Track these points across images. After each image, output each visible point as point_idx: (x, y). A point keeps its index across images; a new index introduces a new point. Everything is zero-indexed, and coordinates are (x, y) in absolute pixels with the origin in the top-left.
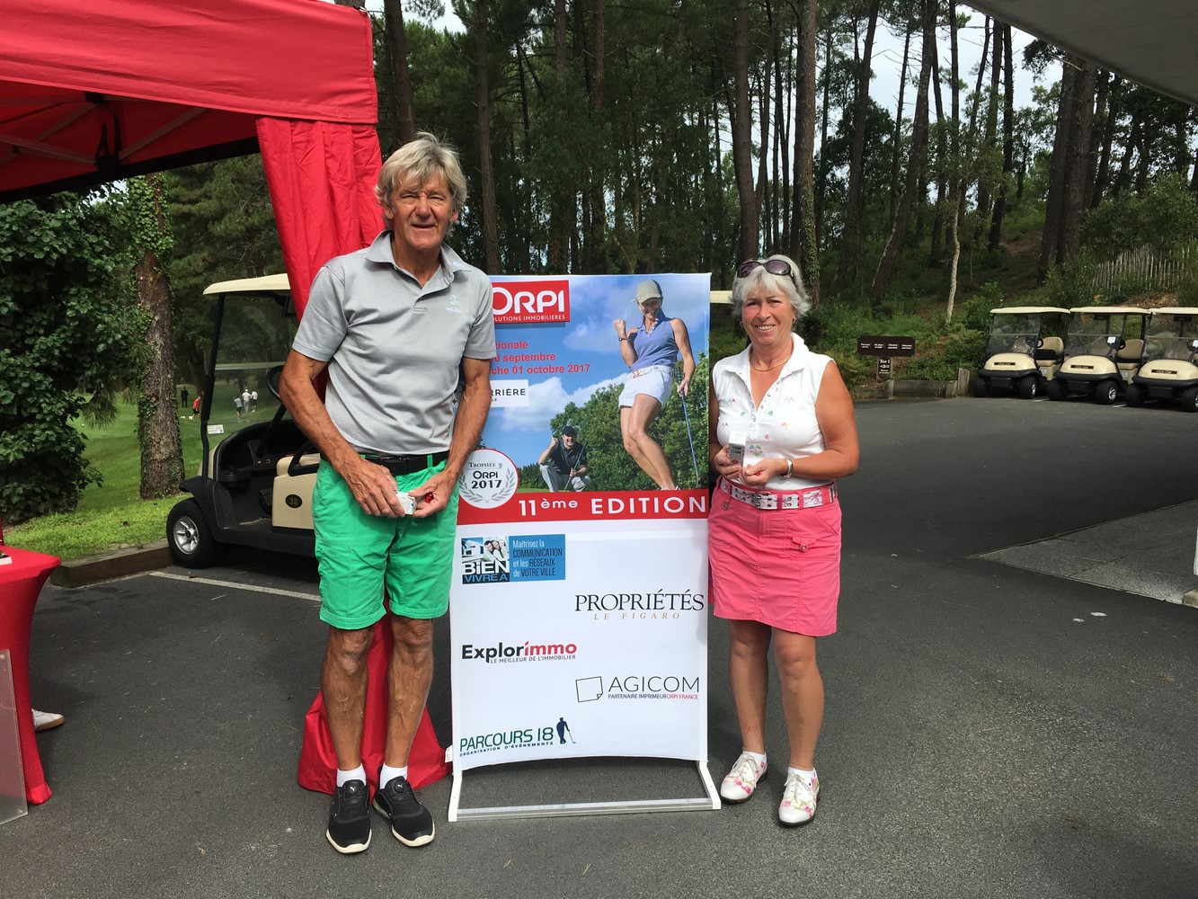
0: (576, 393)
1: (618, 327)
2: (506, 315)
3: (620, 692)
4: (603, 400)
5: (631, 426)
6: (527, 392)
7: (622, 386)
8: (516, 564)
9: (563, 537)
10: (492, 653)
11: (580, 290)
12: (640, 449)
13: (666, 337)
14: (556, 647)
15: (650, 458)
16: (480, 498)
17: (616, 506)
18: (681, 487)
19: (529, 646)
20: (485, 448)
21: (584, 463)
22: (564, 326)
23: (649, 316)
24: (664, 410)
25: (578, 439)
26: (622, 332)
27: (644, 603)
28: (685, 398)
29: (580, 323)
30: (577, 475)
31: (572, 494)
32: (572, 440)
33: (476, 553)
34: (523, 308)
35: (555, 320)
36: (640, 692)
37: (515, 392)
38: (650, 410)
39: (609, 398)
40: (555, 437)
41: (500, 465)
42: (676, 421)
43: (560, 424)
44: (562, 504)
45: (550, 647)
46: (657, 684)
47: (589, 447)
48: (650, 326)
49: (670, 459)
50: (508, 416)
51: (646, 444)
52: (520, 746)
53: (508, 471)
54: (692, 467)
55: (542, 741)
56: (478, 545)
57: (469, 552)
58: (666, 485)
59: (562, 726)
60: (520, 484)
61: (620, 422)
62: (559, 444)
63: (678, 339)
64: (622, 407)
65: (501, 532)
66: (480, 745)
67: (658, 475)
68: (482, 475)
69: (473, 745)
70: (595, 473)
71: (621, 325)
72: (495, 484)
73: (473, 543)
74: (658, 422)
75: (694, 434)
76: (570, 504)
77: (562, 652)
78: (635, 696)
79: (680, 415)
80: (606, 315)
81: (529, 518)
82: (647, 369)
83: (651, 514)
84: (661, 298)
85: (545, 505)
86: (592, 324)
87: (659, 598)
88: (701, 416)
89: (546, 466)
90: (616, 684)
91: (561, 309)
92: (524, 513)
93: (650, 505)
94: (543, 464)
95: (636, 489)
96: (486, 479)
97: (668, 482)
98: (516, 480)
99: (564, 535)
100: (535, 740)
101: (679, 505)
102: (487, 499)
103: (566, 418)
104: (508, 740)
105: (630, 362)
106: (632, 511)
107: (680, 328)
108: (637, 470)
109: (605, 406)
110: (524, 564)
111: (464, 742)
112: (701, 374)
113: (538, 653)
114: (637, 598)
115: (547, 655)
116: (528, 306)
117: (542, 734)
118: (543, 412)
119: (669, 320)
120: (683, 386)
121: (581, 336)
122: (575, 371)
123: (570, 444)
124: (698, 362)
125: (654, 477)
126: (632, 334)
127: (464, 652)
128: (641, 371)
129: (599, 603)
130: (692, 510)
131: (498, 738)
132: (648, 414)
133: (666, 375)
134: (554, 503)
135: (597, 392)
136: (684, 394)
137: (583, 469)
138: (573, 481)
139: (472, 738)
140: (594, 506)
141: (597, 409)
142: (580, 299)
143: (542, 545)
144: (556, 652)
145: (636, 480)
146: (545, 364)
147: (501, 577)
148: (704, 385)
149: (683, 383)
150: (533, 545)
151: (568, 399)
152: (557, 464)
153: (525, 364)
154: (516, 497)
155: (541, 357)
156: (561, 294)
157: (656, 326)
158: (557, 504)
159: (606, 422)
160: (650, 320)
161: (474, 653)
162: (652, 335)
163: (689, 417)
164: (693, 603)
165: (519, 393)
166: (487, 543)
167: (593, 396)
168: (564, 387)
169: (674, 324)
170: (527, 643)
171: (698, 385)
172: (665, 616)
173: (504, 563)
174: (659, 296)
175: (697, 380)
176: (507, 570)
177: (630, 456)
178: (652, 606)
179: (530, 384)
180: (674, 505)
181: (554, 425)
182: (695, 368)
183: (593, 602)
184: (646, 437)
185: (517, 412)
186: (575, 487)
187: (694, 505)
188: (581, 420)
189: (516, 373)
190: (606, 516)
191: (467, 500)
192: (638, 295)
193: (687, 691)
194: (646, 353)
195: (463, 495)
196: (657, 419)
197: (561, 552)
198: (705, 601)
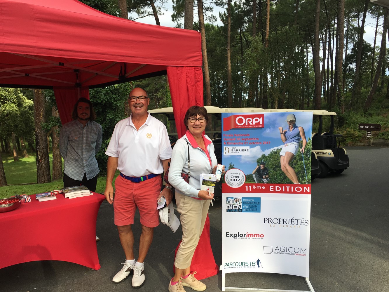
0: (265, 151)
1: (280, 130)
2: (243, 125)
3: (278, 252)
4: (275, 154)
5: (284, 162)
6: (249, 150)
7: (281, 149)
8: (244, 206)
9: (260, 198)
10: (235, 235)
11: (268, 117)
12: (287, 170)
13: (297, 133)
14: (257, 235)
15: (290, 173)
16: (233, 184)
17: (278, 189)
18: (301, 183)
19: (248, 234)
20: (235, 168)
22: (262, 129)
23: (291, 126)
24: (296, 157)
25: (266, 166)
26: (282, 131)
27: (287, 222)
28: (303, 153)
29: (267, 128)
30: (265, 178)
31: (263, 184)
32: (264, 167)
33: (231, 202)
35: (259, 127)
37: (245, 150)
38: (290, 157)
39: (277, 153)
40: (258, 165)
41: (240, 174)
42: (300, 161)
43: (260, 161)
44: (260, 187)
45: (255, 235)
46: (291, 250)
47: (269, 169)
48: (291, 129)
49: (297, 174)
50: (242, 158)
51: (289, 168)
52: (244, 267)
53: (242, 176)
54: (305, 177)
55: (252, 266)
57: (229, 202)
58: (295, 182)
59: (258, 261)
60: (246, 180)
61: (280, 161)
62: (259, 167)
63: (301, 134)
64: (281, 156)
65: (240, 196)
66: (231, 265)
67: (293, 179)
68: (234, 177)
69: (229, 265)
70: (271, 177)
71: (281, 129)
72: (238, 180)
73: (230, 199)
74: (293, 161)
75: (306, 165)
76: (262, 188)
77: (259, 237)
78: (284, 253)
79: (301, 159)
80: (276, 126)
81: (249, 192)
82: (290, 144)
83: (290, 192)
84: (295, 120)
85: (254, 187)
86: (271, 128)
87: (293, 220)
88: (308, 160)
89: (255, 175)
90: (277, 249)
91: (261, 123)
92: (247, 190)
93: (290, 189)
94: (254, 174)
95: (285, 184)
96: (235, 178)
97: (296, 181)
98: (245, 179)
100: (249, 265)
101: (300, 189)
102: (235, 185)
103: (262, 159)
104: (240, 265)
105: (284, 141)
106: (284, 191)
107: (302, 130)
108: (286, 177)
110: (247, 207)
111: (226, 264)
112: (309, 145)
113: (251, 236)
114: (285, 220)
115: (254, 237)
116: (250, 123)
117: (252, 264)
118: (254, 157)
119: (298, 127)
120: (302, 149)
121: (268, 132)
122: (265, 143)
123: (263, 168)
124: (308, 141)
125: (291, 180)
126: (285, 132)
127: (227, 234)
128: (288, 144)
129: (272, 221)
130: (305, 191)
131: (237, 264)
132: (289, 159)
133: (296, 146)
134: (257, 187)
135: (273, 151)
136: (302, 152)
137: (267, 176)
138: (264, 180)
139: (228, 263)
140: (271, 189)
141: (272, 156)
142: (267, 120)
143: (253, 200)
144: (257, 237)
145: (285, 181)
146: (255, 141)
147: (239, 211)
148: (310, 149)
149: (302, 148)
150: (250, 200)
151: (263, 153)
152: (258, 174)
153: (249, 141)
154: (245, 185)
155: (254, 139)
156: (261, 118)
157: (293, 129)
158: (258, 187)
159: (275, 161)
160: (292, 127)
161: (230, 235)
162: (292, 132)
163: (304, 160)
164: (305, 223)
165: (246, 151)
166: (235, 199)
167: (271, 152)
168: (261, 149)
169: (300, 129)
170: (247, 233)
171: (308, 149)
172: (294, 227)
173: (240, 206)
174: (294, 119)
175: (307, 147)
176: (241, 208)
177: (283, 172)
179: (250, 148)
180: (298, 189)
181: (258, 161)
182: (307, 143)
183: (269, 220)
184: (289, 166)
185: (246, 157)
186: (264, 182)
187: (306, 189)
188: (267, 160)
189: (245, 144)
190: (274, 192)
191: (228, 185)
192: (287, 119)
193: (302, 253)
194: (290, 138)
195: (227, 183)
196: (293, 160)
197: (259, 203)
198: (309, 222)
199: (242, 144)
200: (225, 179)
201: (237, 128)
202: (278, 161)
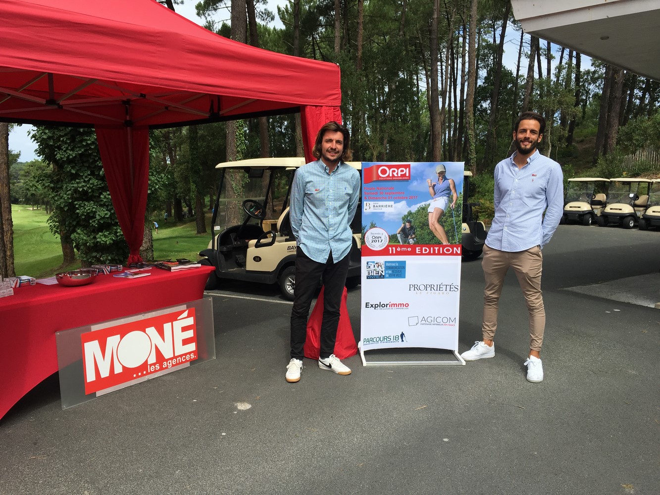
0: (412, 207)
1: (428, 182)
2: (387, 177)
3: (425, 322)
4: (422, 210)
5: (432, 220)
6: (393, 206)
7: (429, 204)
8: (387, 272)
9: (405, 262)
10: (377, 306)
11: (414, 168)
12: (436, 230)
13: (446, 186)
14: (401, 304)
15: (439, 232)
16: (374, 246)
17: (426, 250)
18: (451, 243)
19: (391, 304)
21: (414, 233)
23: (441, 178)
25: (412, 224)
26: (430, 184)
27: (435, 288)
29: (415, 180)
30: (411, 238)
31: (409, 246)
33: (372, 267)
34: (393, 174)
35: (405, 179)
36: (433, 323)
37: (389, 206)
39: (424, 209)
40: (403, 223)
41: (382, 234)
42: (450, 218)
43: (406, 219)
44: (405, 249)
45: (399, 304)
46: (439, 320)
47: (416, 228)
48: (441, 182)
49: (447, 233)
50: (386, 215)
51: (438, 227)
52: (386, 342)
53: (385, 236)
54: (455, 236)
55: (394, 340)
56: (373, 264)
57: (369, 267)
58: (445, 243)
59: (402, 335)
60: (389, 241)
61: (428, 218)
62: (405, 226)
63: (451, 187)
64: (429, 212)
65: (382, 259)
66: (371, 341)
67: (442, 239)
68: (375, 238)
69: (369, 341)
70: (418, 237)
71: (430, 181)
72: (380, 241)
73: (371, 264)
75: (456, 223)
76: (408, 249)
77: (403, 306)
78: (431, 324)
79: (451, 216)
80: (424, 177)
81: (392, 254)
82: (439, 198)
83: (439, 254)
84: (445, 171)
85: (399, 249)
86: (418, 180)
87: (441, 286)
88: (459, 216)
90: (424, 319)
91: (407, 175)
92: (391, 252)
93: (439, 250)
94: (399, 234)
95: (434, 244)
96: (377, 239)
97: (446, 241)
99: (405, 261)
100: (392, 340)
101: (450, 250)
102: (377, 247)
104: (382, 340)
105: (433, 195)
106: (432, 252)
107: (452, 182)
109: (423, 212)
110: (390, 272)
111: (365, 340)
113: (394, 307)
114: (433, 286)
115: (397, 307)
116: (395, 174)
117: (395, 338)
118: (399, 214)
119: (449, 179)
120: (453, 205)
121: (414, 185)
122: (412, 198)
123: (409, 226)
124: (459, 196)
125: (440, 240)
126: (434, 185)
127: (366, 305)
128: (437, 199)
129: (418, 288)
130: (455, 253)
131: (378, 339)
132: (439, 215)
133: (446, 201)
134: (402, 249)
135: (420, 207)
136: (453, 208)
137: (414, 236)
138: (409, 240)
139: (368, 339)
140: (417, 250)
141: (420, 213)
142: (415, 171)
143: (397, 265)
144: (401, 307)
145: (434, 241)
146: (400, 196)
147: (381, 277)
148: (461, 204)
149: (453, 203)
150: (394, 265)
151: (409, 209)
152: (404, 234)
153: (393, 196)
154: (388, 246)
155: (399, 193)
156: (408, 169)
157: (443, 182)
159: (423, 218)
161: (370, 306)
162: (441, 185)
163: (455, 217)
164: (454, 288)
166: (376, 263)
167: (418, 208)
168: (407, 204)
169: (450, 181)
170: (390, 302)
172: (443, 293)
173: (382, 271)
176: (383, 274)
177: (432, 231)
178: (438, 289)
179: (395, 203)
180: (448, 250)
182: (457, 198)
183: (416, 287)
184: (438, 224)
185: (390, 214)
186: (410, 242)
187: (456, 251)
188: (413, 217)
189: (389, 199)
190: (422, 254)
191: (369, 247)
192: (437, 170)
193: (451, 323)
194: (440, 191)
195: (368, 245)
196: (442, 217)
197: (404, 268)
198: (459, 288)
199: (386, 198)
200: (366, 240)
201: (379, 179)
202: (426, 218)
